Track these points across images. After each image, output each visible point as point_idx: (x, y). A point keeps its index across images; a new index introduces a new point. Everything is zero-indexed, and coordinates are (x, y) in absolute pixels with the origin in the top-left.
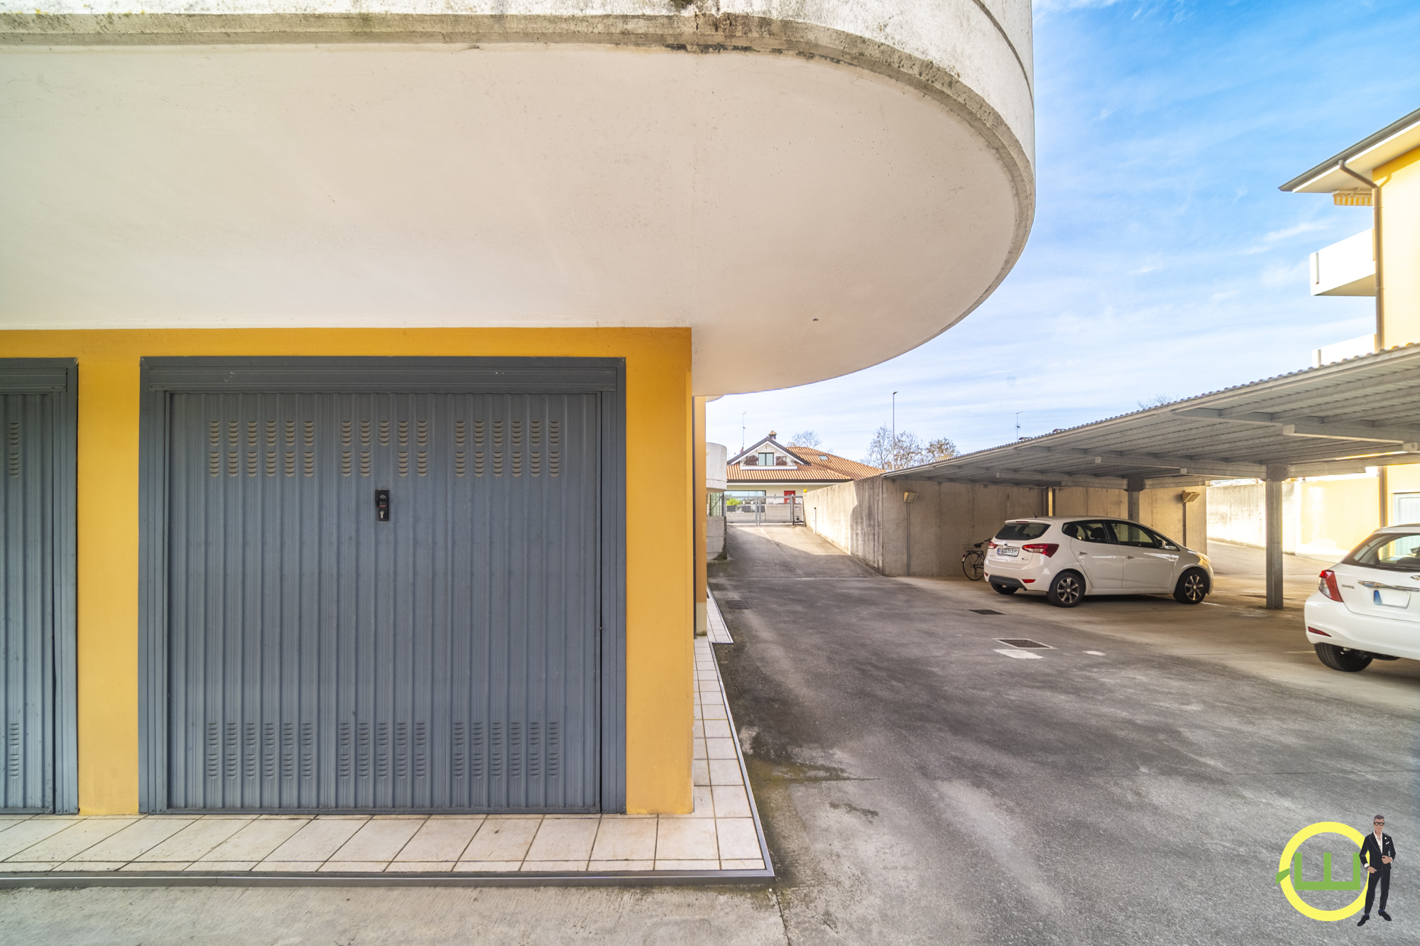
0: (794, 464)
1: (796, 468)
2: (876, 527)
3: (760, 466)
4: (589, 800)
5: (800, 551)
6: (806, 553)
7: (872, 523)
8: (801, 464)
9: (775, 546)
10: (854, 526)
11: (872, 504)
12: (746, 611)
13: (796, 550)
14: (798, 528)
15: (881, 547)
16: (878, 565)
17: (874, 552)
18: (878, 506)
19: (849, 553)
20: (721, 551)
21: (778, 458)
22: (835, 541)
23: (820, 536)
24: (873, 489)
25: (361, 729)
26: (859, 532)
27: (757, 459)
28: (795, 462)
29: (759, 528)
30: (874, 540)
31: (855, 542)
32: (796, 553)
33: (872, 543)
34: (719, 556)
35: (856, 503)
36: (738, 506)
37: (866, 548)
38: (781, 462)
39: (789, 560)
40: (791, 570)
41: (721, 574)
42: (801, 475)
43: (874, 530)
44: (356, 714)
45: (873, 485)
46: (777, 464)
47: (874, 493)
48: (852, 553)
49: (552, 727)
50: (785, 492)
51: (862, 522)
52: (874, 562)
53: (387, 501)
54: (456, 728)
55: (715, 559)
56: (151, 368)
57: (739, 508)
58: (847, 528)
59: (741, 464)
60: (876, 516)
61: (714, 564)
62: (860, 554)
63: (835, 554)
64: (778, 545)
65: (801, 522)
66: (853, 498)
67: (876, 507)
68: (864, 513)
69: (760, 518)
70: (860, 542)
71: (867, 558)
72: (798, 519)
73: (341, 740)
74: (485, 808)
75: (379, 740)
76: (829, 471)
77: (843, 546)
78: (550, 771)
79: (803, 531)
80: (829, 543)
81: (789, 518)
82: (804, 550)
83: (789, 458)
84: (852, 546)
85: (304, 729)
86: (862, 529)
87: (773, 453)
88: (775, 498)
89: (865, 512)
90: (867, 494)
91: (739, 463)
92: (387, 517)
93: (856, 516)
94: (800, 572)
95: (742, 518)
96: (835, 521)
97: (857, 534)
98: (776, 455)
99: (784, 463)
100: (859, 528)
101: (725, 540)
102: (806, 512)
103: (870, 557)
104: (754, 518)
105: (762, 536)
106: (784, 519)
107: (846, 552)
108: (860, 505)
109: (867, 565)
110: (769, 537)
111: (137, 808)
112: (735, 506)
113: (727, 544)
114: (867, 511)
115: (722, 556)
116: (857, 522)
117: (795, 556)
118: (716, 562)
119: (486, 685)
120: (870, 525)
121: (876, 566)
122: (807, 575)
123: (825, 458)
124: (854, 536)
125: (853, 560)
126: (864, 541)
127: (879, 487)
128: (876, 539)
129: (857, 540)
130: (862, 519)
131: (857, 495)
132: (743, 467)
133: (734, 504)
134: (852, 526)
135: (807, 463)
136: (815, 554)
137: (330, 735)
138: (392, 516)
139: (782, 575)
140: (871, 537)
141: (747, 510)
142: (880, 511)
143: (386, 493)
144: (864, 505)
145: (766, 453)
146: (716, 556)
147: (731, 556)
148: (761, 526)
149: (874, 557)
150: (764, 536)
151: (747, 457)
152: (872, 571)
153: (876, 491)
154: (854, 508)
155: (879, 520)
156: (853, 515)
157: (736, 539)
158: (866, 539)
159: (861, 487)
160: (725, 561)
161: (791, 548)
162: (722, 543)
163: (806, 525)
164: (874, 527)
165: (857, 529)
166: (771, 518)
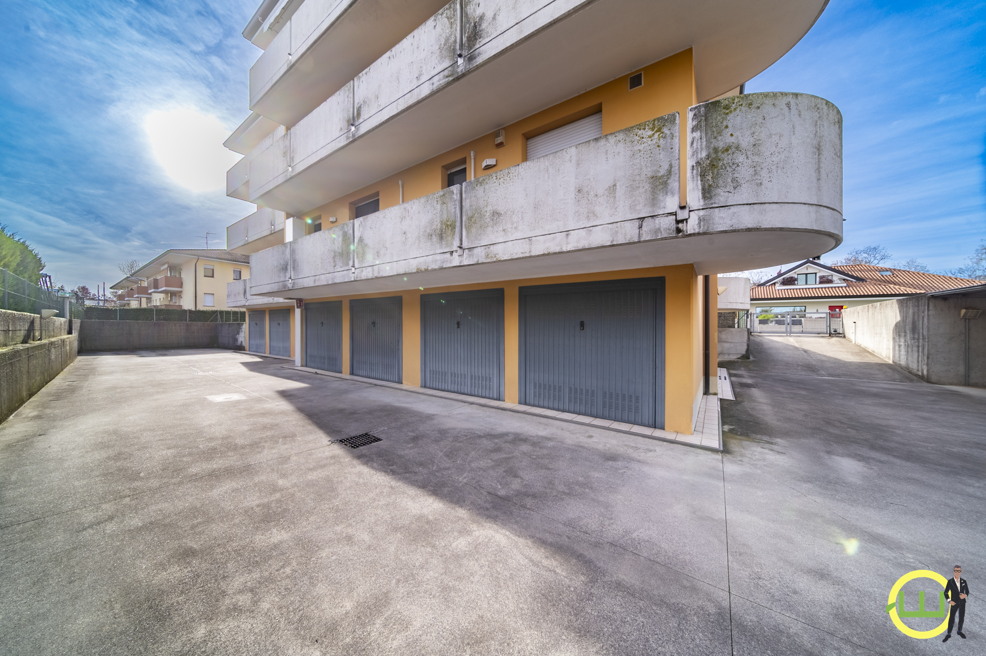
0: (843, 282)
1: (845, 285)
2: (921, 340)
3: (801, 285)
4: (651, 423)
5: (830, 357)
6: (836, 359)
7: (916, 336)
8: (852, 281)
9: (802, 352)
10: (897, 338)
11: (916, 319)
12: (753, 389)
13: (825, 356)
14: (834, 340)
15: (925, 358)
16: (922, 373)
17: (918, 362)
18: (923, 321)
19: (891, 362)
20: (744, 352)
21: (821, 277)
22: (876, 351)
23: (859, 346)
24: (918, 307)
25: (576, 389)
26: (902, 344)
27: (796, 280)
28: (844, 280)
29: (789, 338)
30: (918, 351)
31: (897, 352)
32: (824, 358)
33: (916, 354)
34: (742, 356)
35: (899, 319)
36: (771, 319)
37: (910, 358)
38: (825, 280)
39: (814, 363)
40: (813, 371)
41: (743, 369)
42: (851, 291)
43: (919, 343)
44: (574, 385)
45: (918, 303)
46: (821, 283)
47: (918, 310)
48: (893, 362)
49: (637, 398)
50: (829, 306)
51: (905, 336)
52: (918, 370)
53: (583, 324)
54: (605, 393)
55: (739, 358)
56: (521, 289)
57: (772, 321)
58: (888, 340)
59: (777, 285)
60: (921, 331)
61: (738, 362)
62: (903, 362)
63: (873, 362)
64: (806, 351)
65: (840, 334)
66: (896, 314)
67: (921, 322)
68: (907, 327)
69: (790, 330)
70: (903, 352)
71: (910, 366)
72: (835, 331)
73: (570, 392)
74: (614, 419)
75: (581, 394)
76: (892, 286)
77: (884, 356)
78: (636, 411)
79: (839, 341)
80: (868, 352)
81: (825, 331)
82: (835, 357)
83: (836, 277)
84: (894, 356)
85: (560, 387)
86: (905, 341)
87: (816, 273)
88: (817, 312)
89: (909, 327)
90: (911, 311)
91: (774, 284)
92: (583, 329)
93: (899, 330)
94: (823, 373)
95: (775, 330)
96: (877, 334)
97: (900, 346)
98: (818, 275)
99: (831, 281)
100: (902, 340)
101: (748, 345)
102: (845, 325)
103: (914, 366)
104: (784, 330)
105: (790, 344)
106: (819, 331)
107: (888, 361)
108: (903, 320)
109: (910, 372)
110: (797, 345)
111: (518, 402)
112: (768, 320)
113: (751, 348)
114: (911, 326)
115: (746, 357)
116: (899, 336)
117: (822, 361)
118: (739, 360)
119: (614, 382)
120: (914, 339)
121: (920, 374)
122: (830, 375)
123: (889, 273)
124: (897, 348)
125: (894, 368)
126: (907, 352)
127: (925, 305)
128: (920, 350)
129: (900, 351)
130: (905, 332)
131: (900, 312)
132: (778, 287)
133: (766, 318)
134: (894, 339)
135: (859, 279)
136: (847, 360)
137: (567, 390)
138: (585, 329)
139: (803, 373)
140: (915, 349)
141: (779, 322)
142: (925, 326)
143: (583, 322)
144: (908, 321)
145: (806, 274)
146: (739, 356)
147: (754, 357)
148: (791, 336)
149: (918, 366)
150: (792, 344)
151: (784, 279)
152: (915, 378)
153: (921, 308)
154: (897, 323)
155: (925, 333)
156: (896, 330)
157: (762, 345)
158: (910, 350)
159: (905, 305)
160: (748, 360)
161: (819, 354)
162: (745, 347)
163: (844, 337)
164: (918, 339)
165: (900, 341)
166: (808, 330)
